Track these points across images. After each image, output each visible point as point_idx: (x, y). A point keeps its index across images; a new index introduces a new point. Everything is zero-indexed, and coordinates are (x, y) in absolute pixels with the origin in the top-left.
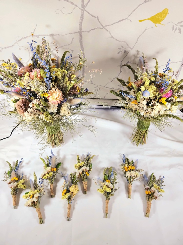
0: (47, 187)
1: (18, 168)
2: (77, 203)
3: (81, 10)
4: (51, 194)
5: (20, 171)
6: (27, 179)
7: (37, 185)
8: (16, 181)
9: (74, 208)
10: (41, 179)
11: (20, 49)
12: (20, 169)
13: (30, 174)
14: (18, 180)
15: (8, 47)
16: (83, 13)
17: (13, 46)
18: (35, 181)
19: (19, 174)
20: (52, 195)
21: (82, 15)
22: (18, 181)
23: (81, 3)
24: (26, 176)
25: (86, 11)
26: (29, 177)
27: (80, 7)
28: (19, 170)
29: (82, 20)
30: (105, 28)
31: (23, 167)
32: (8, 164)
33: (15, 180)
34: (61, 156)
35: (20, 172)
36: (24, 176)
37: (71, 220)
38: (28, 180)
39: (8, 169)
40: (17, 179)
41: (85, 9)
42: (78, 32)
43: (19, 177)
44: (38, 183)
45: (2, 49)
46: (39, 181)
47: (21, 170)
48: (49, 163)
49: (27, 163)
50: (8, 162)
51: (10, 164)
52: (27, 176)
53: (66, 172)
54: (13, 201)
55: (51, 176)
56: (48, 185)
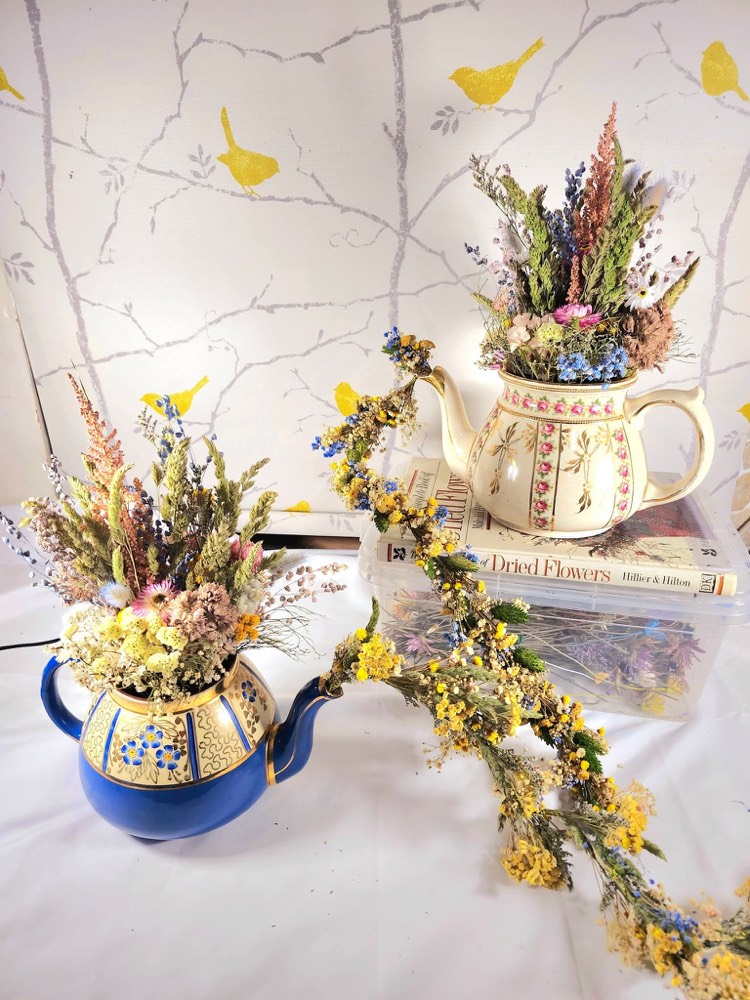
3: (399, 235)
11: (210, 347)
15: (175, 343)
16: (405, 243)
17: (191, 338)
21: (401, 248)
23: (399, 219)
25: (413, 238)
27: (397, 227)
29: (400, 262)
30: (464, 281)
41: (410, 233)
42: (387, 295)
45: (158, 346)
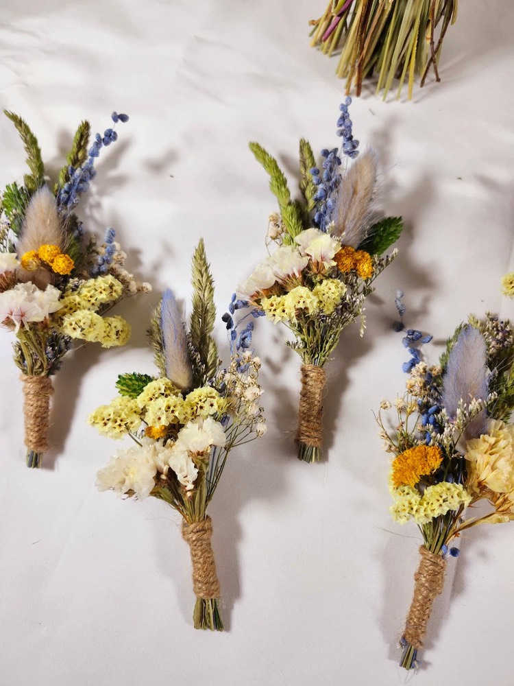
0: (276, 369)
1: (83, 180)
2: (483, 555)
4: (304, 439)
5: (98, 205)
6: (139, 277)
7: (211, 351)
8: (58, 275)
9: (458, 587)
10: (245, 304)
12: (101, 193)
13: (168, 250)
14: (75, 273)
18: (196, 307)
19: (91, 227)
20: (309, 442)
22: (73, 282)
24: (135, 254)
26: (157, 267)
28: (92, 200)
31: (120, 181)
32: (16, 134)
33: (50, 270)
34: (403, 175)
35: (97, 214)
36: (120, 254)
37: (424, 665)
38: (148, 286)
39: (18, 171)
40: (61, 265)
43: (91, 248)
44: (219, 331)
46: (226, 318)
47: (107, 202)
48: (311, 203)
49: (157, 167)
50: (19, 122)
51: (32, 142)
52: (147, 259)
53: (427, 300)
54: (28, 417)
55: (329, 309)
56: (287, 357)
